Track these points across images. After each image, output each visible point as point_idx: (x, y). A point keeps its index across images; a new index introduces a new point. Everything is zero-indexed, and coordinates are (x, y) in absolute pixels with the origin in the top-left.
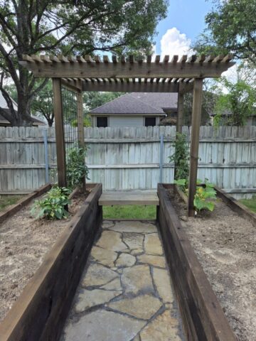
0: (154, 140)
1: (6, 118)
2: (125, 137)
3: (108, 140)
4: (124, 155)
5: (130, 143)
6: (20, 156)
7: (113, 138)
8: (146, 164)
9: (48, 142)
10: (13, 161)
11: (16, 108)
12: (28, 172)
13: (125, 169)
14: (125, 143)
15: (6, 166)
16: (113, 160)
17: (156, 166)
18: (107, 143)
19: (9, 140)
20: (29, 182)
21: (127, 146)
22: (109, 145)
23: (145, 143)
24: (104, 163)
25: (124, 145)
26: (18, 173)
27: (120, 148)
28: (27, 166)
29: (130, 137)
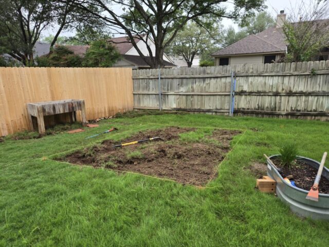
0: (227, 75)
1: (148, 64)
2: (208, 74)
3: (198, 76)
4: (206, 86)
5: (211, 78)
7: (200, 74)
8: (221, 92)
9: (161, 78)
10: (143, 89)
12: (151, 96)
13: (207, 95)
14: (207, 78)
15: (139, 93)
16: (199, 90)
18: (196, 78)
19: (141, 77)
20: (151, 103)
21: (209, 79)
22: (197, 80)
24: (193, 91)
25: (206, 79)
26: (145, 97)
27: (204, 81)
28: (150, 92)
29: (211, 73)
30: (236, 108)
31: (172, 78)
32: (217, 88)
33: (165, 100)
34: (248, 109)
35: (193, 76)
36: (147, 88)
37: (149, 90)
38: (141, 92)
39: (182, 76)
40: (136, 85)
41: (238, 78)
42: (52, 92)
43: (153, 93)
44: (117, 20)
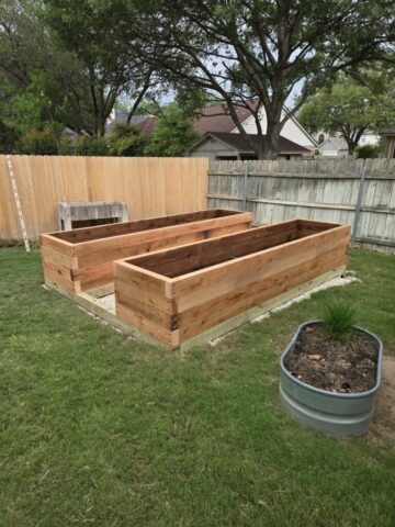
0: (354, 176)
1: (252, 149)
2: (322, 172)
3: (303, 175)
4: (319, 192)
5: (327, 179)
7: (309, 172)
8: (342, 204)
9: (249, 176)
10: (222, 191)
12: (232, 203)
13: (318, 208)
14: (321, 179)
15: (216, 196)
16: (306, 198)
17: (353, 208)
18: (302, 178)
19: (220, 172)
21: (323, 182)
22: (303, 181)
23: (346, 179)
24: (296, 200)
25: (319, 182)
27: (315, 184)
28: (231, 197)
29: (327, 172)
30: (366, 234)
31: (266, 177)
32: (335, 198)
34: (387, 238)
35: (296, 175)
36: (227, 189)
37: (230, 194)
38: (218, 195)
39: (281, 174)
40: (212, 184)
41: (372, 183)
42: (90, 189)
43: (235, 197)
44: (212, 80)
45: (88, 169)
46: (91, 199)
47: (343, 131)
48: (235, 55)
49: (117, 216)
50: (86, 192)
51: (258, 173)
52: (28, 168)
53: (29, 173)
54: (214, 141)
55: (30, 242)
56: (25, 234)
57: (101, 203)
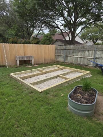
1: (68, 43)
2: (85, 48)
3: (80, 49)
4: (84, 54)
5: (86, 50)
6: (60, 53)
7: (81, 48)
9: (66, 49)
11: (71, 39)
12: (61, 57)
14: (85, 50)
16: (81, 55)
17: (93, 58)
18: (79, 50)
19: (58, 49)
20: (61, 59)
23: (91, 50)
24: (78, 56)
25: (84, 51)
26: (59, 57)
28: (61, 55)
29: (86, 48)
31: (70, 50)
33: (66, 58)
35: (78, 49)
37: (61, 54)
38: (58, 55)
39: (74, 49)
40: (56, 52)
41: (98, 51)
42: (24, 52)
43: (62, 55)
44: (57, 26)
45: (24, 47)
46: (24, 55)
47: (92, 40)
48: (63, 20)
49: (31, 59)
50: (23, 53)
51: (68, 49)
52: (8, 47)
53: (9, 48)
54: (58, 42)
55: (8, 66)
56: (7, 64)
57: (27, 56)
